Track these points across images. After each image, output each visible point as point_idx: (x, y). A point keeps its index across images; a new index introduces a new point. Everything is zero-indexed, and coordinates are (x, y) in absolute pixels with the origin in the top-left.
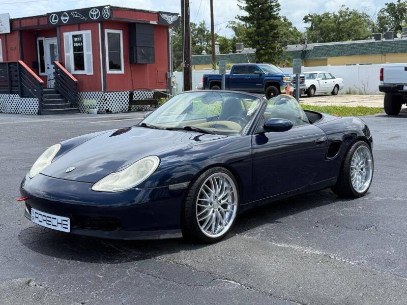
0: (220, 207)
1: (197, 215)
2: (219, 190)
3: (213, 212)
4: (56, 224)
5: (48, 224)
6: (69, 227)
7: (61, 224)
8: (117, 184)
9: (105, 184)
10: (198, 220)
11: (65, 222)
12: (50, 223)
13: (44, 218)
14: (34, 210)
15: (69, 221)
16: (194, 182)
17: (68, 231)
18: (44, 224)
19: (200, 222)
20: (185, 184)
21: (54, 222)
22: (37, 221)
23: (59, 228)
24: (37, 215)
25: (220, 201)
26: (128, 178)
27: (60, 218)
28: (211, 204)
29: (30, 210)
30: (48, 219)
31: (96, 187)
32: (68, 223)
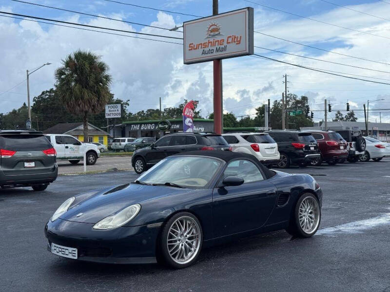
0: (187, 240)
1: (169, 252)
2: (183, 229)
3: (182, 245)
4: (68, 254)
5: (63, 254)
6: (76, 255)
7: (71, 253)
8: (111, 224)
9: (102, 224)
10: (171, 255)
11: (74, 252)
12: (64, 253)
13: (60, 250)
14: (53, 244)
15: (77, 251)
16: (166, 224)
17: (76, 258)
18: (60, 254)
19: (173, 256)
20: (160, 224)
21: (67, 252)
22: (55, 252)
23: (70, 256)
24: (55, 248)
25: (186, 236)
26: (120, 219)
27: (70, 249)
28: (179, 240)
29: (51, 245)
30: (63, 250)
31: (96, 227)
32: (76, 252)
